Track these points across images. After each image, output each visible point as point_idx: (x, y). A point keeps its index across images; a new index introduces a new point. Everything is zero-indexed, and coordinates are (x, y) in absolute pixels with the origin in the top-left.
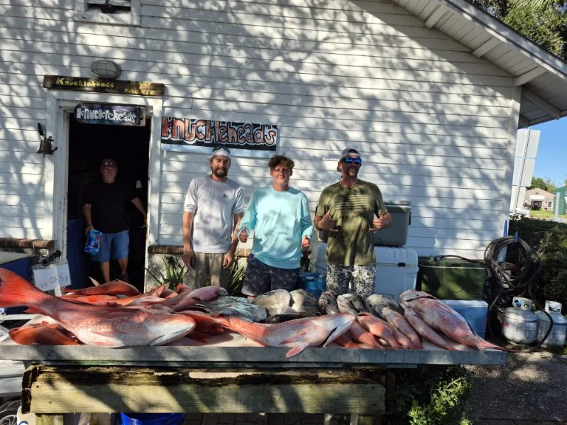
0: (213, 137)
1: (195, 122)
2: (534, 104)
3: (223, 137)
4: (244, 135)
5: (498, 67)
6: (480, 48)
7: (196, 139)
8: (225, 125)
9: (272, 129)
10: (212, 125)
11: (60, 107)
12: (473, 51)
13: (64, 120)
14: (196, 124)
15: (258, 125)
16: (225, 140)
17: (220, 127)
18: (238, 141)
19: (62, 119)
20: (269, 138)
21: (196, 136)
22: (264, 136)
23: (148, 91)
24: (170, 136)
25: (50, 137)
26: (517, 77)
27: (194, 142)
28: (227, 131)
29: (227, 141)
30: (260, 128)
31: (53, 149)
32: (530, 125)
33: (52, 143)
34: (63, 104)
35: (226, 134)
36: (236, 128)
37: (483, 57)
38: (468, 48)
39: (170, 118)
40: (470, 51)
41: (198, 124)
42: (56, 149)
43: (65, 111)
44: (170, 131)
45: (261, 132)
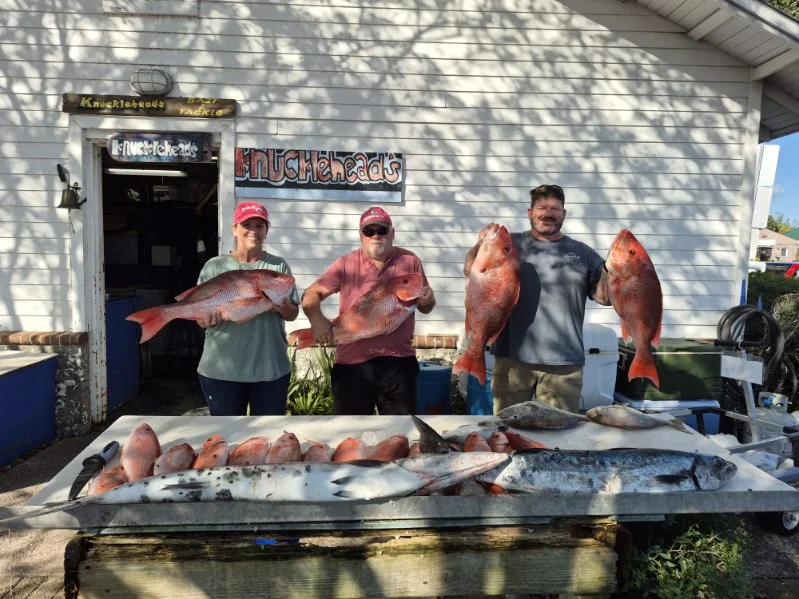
0: (309, 174)
1: (282, 154)
2: (781, 106)
3: (325, 173)
4: (355, 170)
5: (727, 53)
6: (700, 26)
7: (286, 178)
8: (327, 156)
9: (395, 159)
10: (308, 157)
11: (88, 139)
12: (689, 31)
13: (94, 158)
14: (284, 156)
15: (374, 155)
16: (326, 179)
17: (318, 160)
18: (345, 178)
19: (91, 158)
20: (390, 172)
21: (285, 174)
22: (384, 169)
23: (213, 111)
24: (248, 175)
25: (76, 183)
26: (755, 67)
27: (283, 182)
28: (329, 165)
29: (331, 179)
30: (377, 158)
31: (79, 201)
32: (773, 138)
33: (79, 193)
34: (92, 135)
35: (328, 169)
36: (343, 159)
37: (703, 40)
38: (682, 27)
39: (246, 149)
40: (685, 32)
41: (287, 157)
42: (85, 200)
43: (94, 144)
44: (247, 167)
45: (380, 165)
